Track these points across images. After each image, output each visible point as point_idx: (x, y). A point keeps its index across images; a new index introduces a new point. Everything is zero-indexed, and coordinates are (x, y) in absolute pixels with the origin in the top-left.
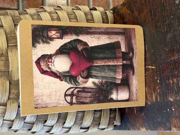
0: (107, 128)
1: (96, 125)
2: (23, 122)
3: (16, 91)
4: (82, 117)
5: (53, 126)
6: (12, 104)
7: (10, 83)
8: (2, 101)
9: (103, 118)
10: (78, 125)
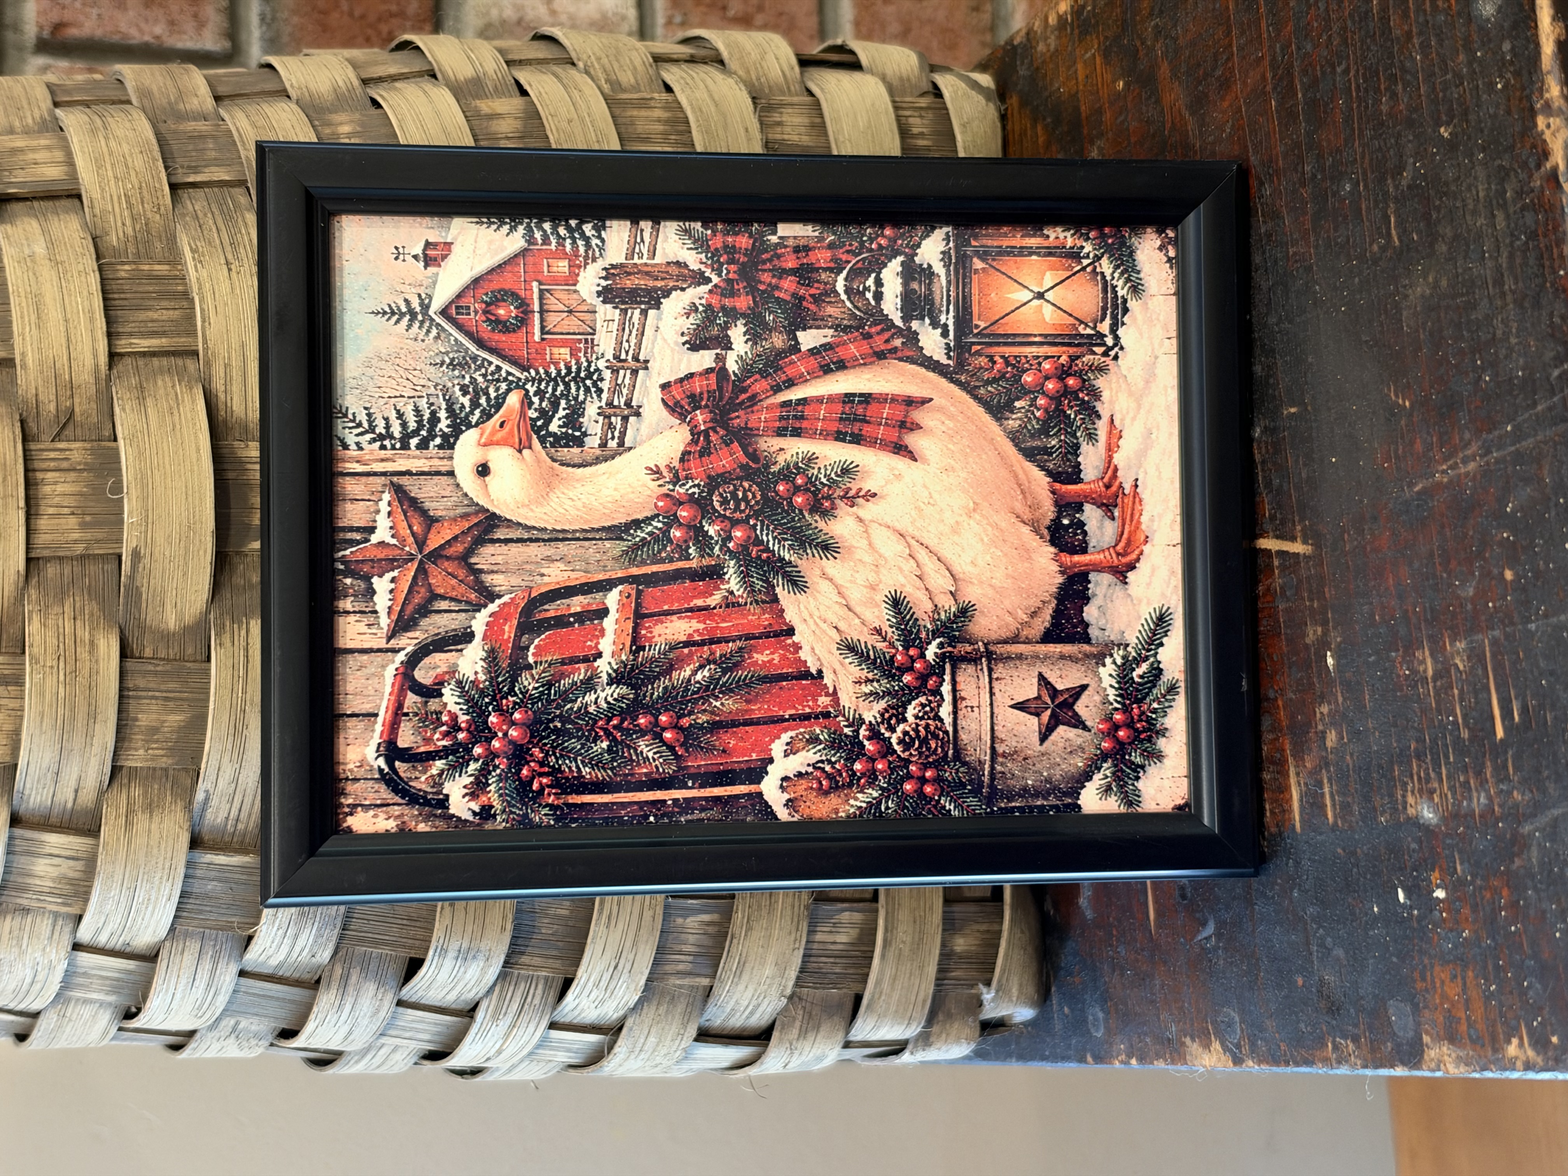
0: (924, 1039)
1: (829, 1009)
2: (234, 969)
3: (175, 719)
4: (707, 941)
5: (470, 1012)
6: (141, 821)
7: (124, 654)
8: (66, 796)
9: (891, 954)
10: (680, 1008)
